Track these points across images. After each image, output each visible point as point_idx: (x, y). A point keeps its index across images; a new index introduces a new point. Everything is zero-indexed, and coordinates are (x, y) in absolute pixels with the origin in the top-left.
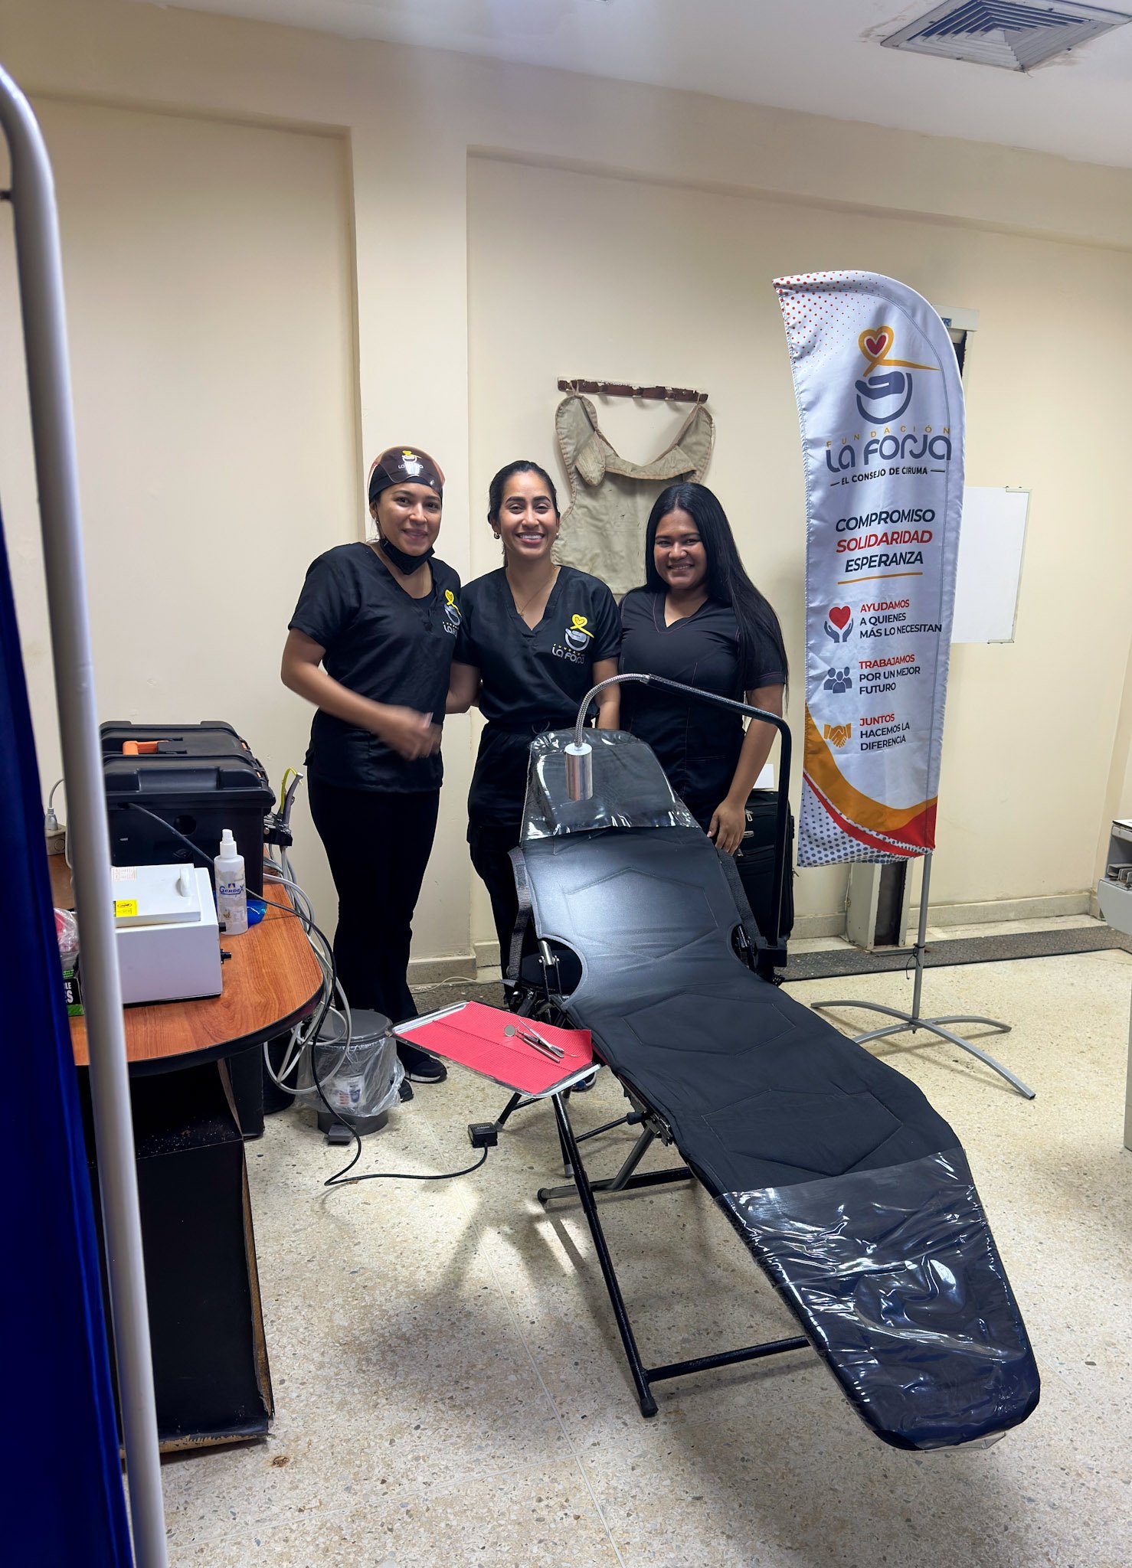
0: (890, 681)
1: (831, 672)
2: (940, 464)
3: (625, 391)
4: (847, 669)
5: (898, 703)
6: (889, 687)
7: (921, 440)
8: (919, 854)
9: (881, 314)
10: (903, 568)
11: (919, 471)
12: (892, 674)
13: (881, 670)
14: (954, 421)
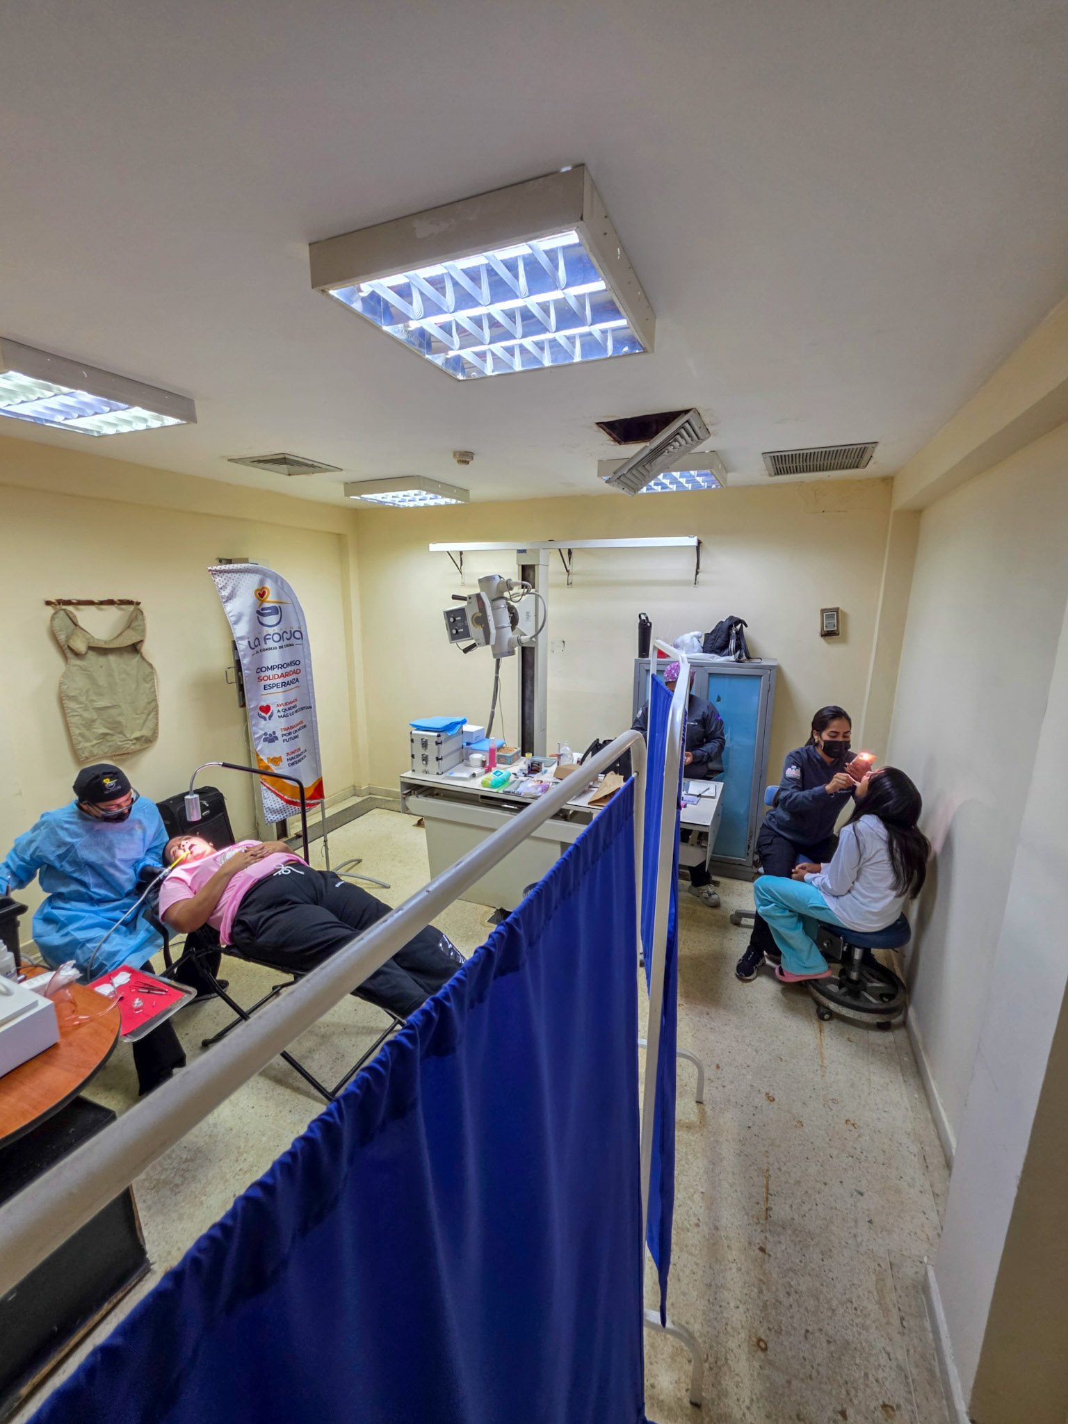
0: (296, 734)
1: (265, 734)
2: (299, 641)
3: (91, 603)
4: (274, 733)
5: (301, 743)
6: (296, 737)
7: (289, 632)
8: (318, 803)
9: (262, 582)
10: (292, 686)
11: (291, 645)
12: (296, 731)
13: (292, 731)
14: (302, 624)
